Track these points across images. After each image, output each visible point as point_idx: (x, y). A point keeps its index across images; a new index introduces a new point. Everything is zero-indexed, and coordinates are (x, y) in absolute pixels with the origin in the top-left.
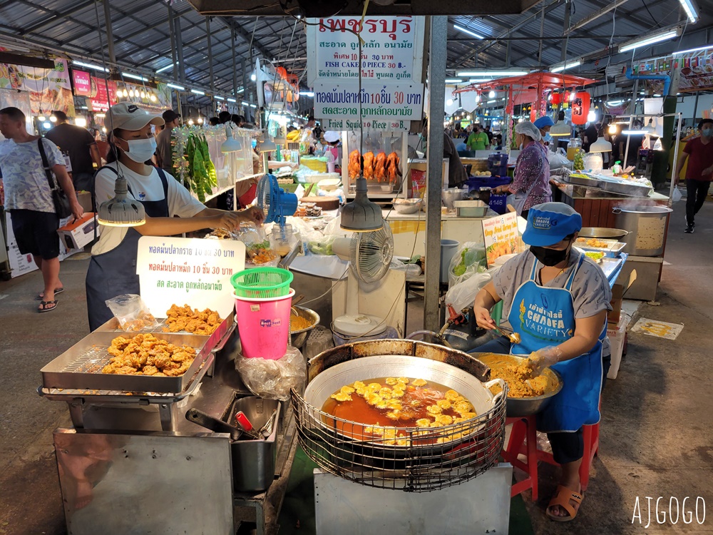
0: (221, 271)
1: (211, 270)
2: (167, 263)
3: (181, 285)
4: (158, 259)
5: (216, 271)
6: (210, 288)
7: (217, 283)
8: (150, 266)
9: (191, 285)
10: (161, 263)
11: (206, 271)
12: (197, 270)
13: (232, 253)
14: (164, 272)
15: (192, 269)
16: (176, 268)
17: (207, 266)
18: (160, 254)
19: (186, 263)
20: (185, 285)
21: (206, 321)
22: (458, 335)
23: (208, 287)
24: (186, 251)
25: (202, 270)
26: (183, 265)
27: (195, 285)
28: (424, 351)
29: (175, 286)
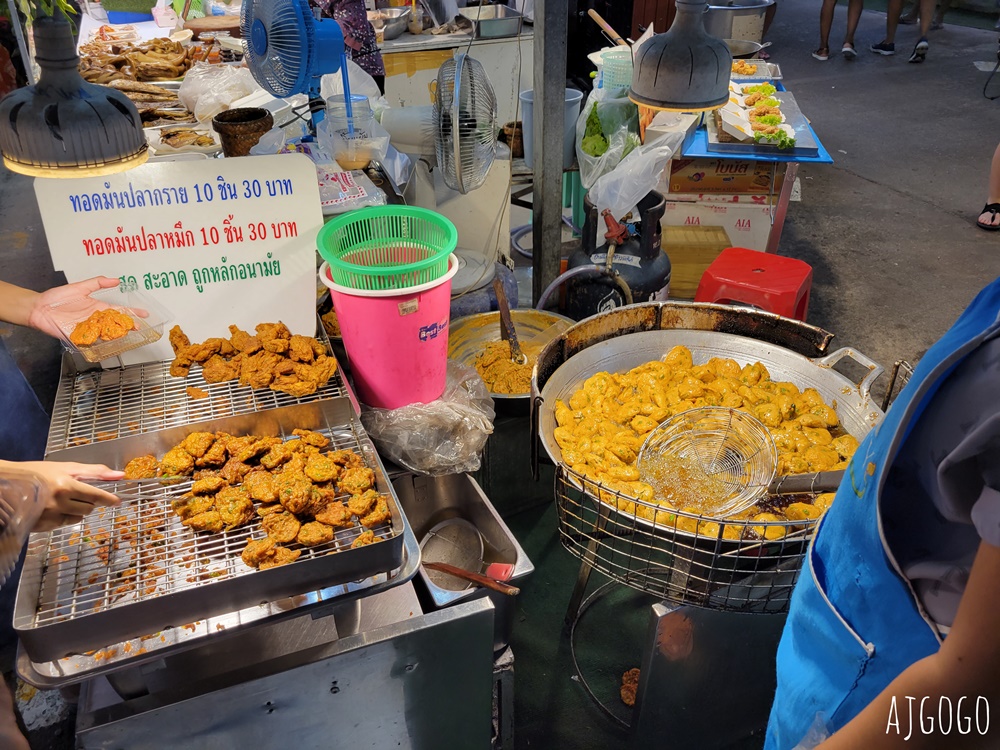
0: (270, 231)
1: (247, 233)
2: (132, 231)
3: (182, 278)
4: (102, 224)
5: (259, 231)
6: (253, 274)
7: (268, 261)
8: (87, 244)
9: (202, 276)
10: (114, 234)
11: (235, 235)
12: (211, 236)
13: (287, 184)
14: (127, 255)
15: (198, 237)
16: (158, 239)
17: (234, 223)
18: (102, 213)
19: (178, 225)
20: (190, 278)
21: (286, 354)
22: (624, 262)
23: (247, 272)
24: (172, 194)
25: (223, 236)
26: (174, 230)
27: (215, 272)
28: (678, 317)
29: (166, 284)
